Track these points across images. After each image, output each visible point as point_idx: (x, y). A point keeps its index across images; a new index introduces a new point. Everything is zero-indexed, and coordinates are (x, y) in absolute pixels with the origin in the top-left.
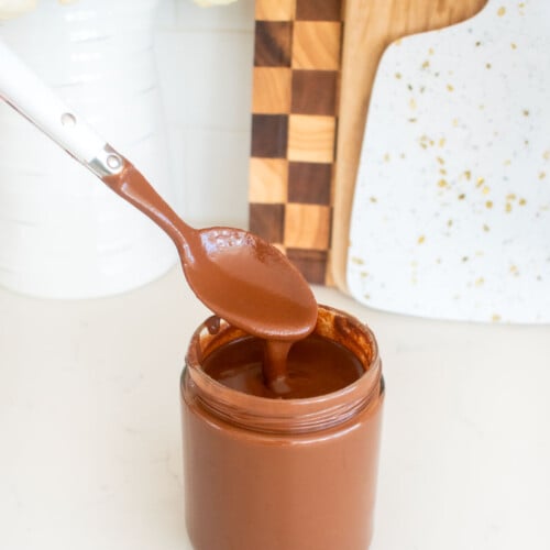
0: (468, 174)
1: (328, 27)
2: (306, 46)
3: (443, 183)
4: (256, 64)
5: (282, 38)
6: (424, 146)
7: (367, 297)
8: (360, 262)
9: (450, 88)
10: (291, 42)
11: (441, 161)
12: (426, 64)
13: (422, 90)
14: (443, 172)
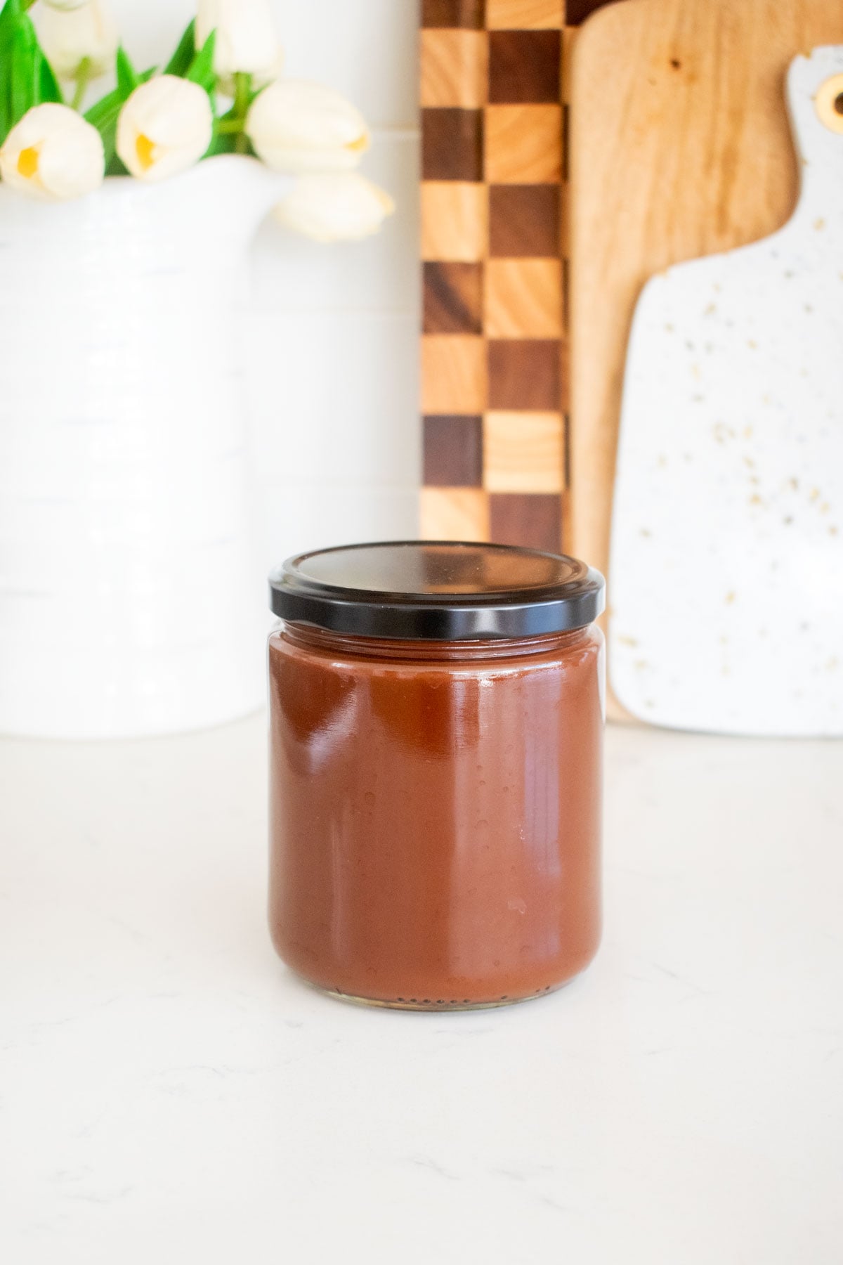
0: (794, 483)
1: (543, 269)
2: (509, 300)
3: (756, 499)
4: (427, 329)
5: (466, 288)
6: (720, 440)
7: (650, 704)
8: (632, 643)
9: (752, 345)
10: (481, 294)
11: (750, 463)
12: (711, 309)
13: (709, 348)
14: (755, 481)
